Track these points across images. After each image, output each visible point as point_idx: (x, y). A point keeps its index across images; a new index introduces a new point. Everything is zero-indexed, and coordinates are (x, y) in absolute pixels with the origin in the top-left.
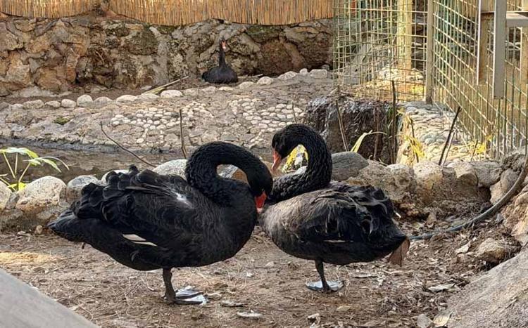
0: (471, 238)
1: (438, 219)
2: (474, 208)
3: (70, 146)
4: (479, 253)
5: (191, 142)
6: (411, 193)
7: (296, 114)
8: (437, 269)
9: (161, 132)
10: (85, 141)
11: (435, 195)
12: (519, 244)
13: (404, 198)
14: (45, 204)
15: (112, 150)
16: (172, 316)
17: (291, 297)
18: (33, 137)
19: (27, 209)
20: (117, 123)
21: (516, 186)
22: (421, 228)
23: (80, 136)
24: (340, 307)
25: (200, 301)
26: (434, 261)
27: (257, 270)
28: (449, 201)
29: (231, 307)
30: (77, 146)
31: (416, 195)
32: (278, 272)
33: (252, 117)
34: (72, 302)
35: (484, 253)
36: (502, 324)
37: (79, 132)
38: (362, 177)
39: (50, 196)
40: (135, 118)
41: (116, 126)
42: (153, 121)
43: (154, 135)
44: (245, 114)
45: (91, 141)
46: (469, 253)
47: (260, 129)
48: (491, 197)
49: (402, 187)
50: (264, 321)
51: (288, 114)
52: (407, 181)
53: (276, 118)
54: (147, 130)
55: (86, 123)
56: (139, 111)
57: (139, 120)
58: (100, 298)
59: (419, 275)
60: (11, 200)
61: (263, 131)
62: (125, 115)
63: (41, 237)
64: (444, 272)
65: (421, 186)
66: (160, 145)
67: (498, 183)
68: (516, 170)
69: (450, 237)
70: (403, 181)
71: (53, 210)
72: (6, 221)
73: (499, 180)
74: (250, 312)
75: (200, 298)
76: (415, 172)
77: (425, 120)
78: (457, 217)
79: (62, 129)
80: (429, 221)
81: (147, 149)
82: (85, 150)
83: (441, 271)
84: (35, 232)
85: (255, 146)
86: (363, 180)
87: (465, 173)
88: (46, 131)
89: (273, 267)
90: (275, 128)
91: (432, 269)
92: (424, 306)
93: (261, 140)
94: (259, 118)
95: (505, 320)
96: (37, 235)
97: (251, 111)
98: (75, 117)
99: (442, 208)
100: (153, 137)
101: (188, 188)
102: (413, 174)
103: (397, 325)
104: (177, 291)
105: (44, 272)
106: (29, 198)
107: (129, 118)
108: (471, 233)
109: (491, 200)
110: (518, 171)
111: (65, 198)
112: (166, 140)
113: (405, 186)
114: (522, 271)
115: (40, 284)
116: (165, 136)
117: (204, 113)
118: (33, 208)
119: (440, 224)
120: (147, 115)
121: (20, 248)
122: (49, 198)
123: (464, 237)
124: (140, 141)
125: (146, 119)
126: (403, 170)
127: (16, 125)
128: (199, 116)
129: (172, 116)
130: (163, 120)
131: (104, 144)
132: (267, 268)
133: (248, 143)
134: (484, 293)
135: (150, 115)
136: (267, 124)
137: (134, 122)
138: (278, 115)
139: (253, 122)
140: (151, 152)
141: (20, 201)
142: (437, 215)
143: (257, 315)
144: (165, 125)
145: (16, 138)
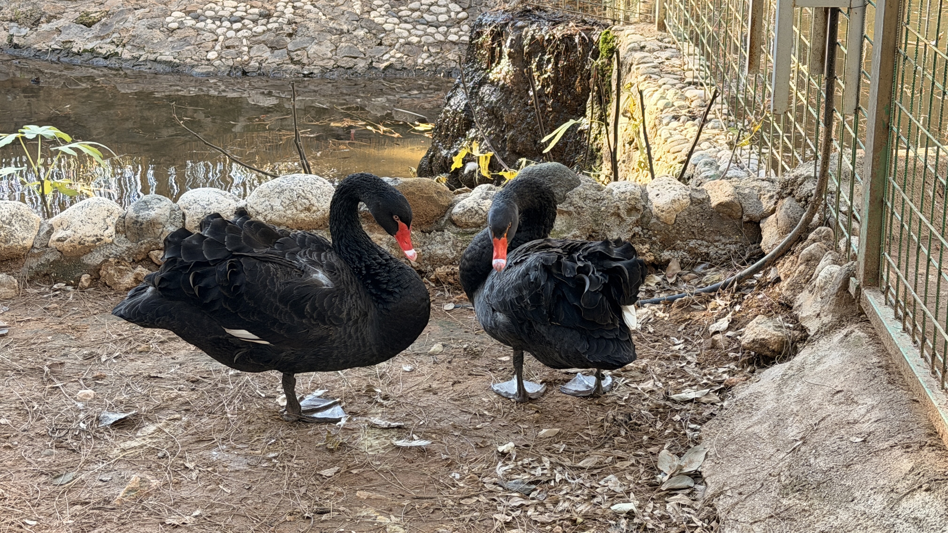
0: (732, 305)
1: (682, 268)
2: (736, 253)
3: (102, 62)
4: (746, 341)
5: (292, 59)
6: (643, 229)
7: (453, 14)
8: (684, 358)
9: (245, 41)
10: (126, 54)
11: (678, 232)
12: (803, 329)
13: (634, 235)
14: (93, 242)
15: (168, 69)
16: (298, 445)
17: (471, 410)
18: (44, 46)
19: (67, 249)
20: (175, 25)
21: (800, 228)
22: (658, 284)
23: (118, 46)
24: (544, 431)
25: (337, 417)
26: (679, 345)
27: (419, 358)
28: (699, 242)
29: (383, 429)
30: (113, 62)
31: (650, 233)
32: (450, 362)
33: (384, 19)
34: (147, 419)
35: (753, 341)
36: (783, 478)
37: (115, 40)
38: (571, 204)
39: (100, 229)
40: (202, 18)
41: (173, 31)
42: (232, 22)
43: (234, 47)
44: (373, 14)
45: (136, 54)
46: (730, 333)
47: (398, 38)
48: (761, 238)
49: (631, 219)
50: (433, 454)
51: (441, 14)
52: (638, 210)
53: (421, 20)
54: (221, 38)
55: (127, 25)
56: (208, 6)
57: (209, 21)
58: (187, 410)
59: (658, 370)
60: (42, 234)
61: (402, 41)
62: (188, 13)
63: (89, 293)
64: (693, 366)
65: (658, 218)
66: (242, 63)
67: (772, 217)
68: (800, 201)
69: (701, 302)
70: (632, 210)
71: (107, 252)
72: (34, 266)
73: (773, 211)
74: (412, 439)
75: (336, 412)
76: (650, 197)
77: (656, 62)
78: (711, 266)
79: (89, 34)
80: (669, 272)
81: (223, 68)
82: (128, 69)
83: (689, 363)
84: (80, 284)
85: (390, 66)
86: (571, 208)
87: (724, 199)
88: (63, 37)
89: (441, 353)
90: (420, 36)
91: (676, 357)
92: (666, 429)
93: (399, 55)
94: (396, 20)
95: (787, 473)
96: (83, 289)
97: (383, 9)
98: (107, 14)
99: (689, 252)
100: (232, 50)
101: (326, 257)
102: (647, 200)
103: (628, 463)
104: (302, 399)
105: (100, 359)
106: (69, 232)
107: (194, 18)
108: (733, 297)
109: (762, 244)
110: (803, 202)
111: (124, 232)
112: (252, 54)
113: (634, 218)
114: (811, 386)
115: (96, 384)
116: (250, 48)
117: (309, 11)
118: (75, 247)
119: (686, 277)
120: (221, 13)
121: (58, 312)
122: (99, 232)
123: (722, 303)
124: (212, 55)
125: (220, 19)
126: (632, 193)
127: (16, 25)
128: (303, 16)
129: (261, 15)
130: (246, 22)
131: (155, 60)
132: (431, 355)
133: (379, 61)
134: (755, 418)
135: (226, 13)
136: (409, 31)
137: (201, 25)
138: (425, 15)
139: (387, 27)
140: (228, 75)
141: (55, 236)
142: (682, 262)
143: (423, 443)
144: (251, 29)
145: (16, 46)
